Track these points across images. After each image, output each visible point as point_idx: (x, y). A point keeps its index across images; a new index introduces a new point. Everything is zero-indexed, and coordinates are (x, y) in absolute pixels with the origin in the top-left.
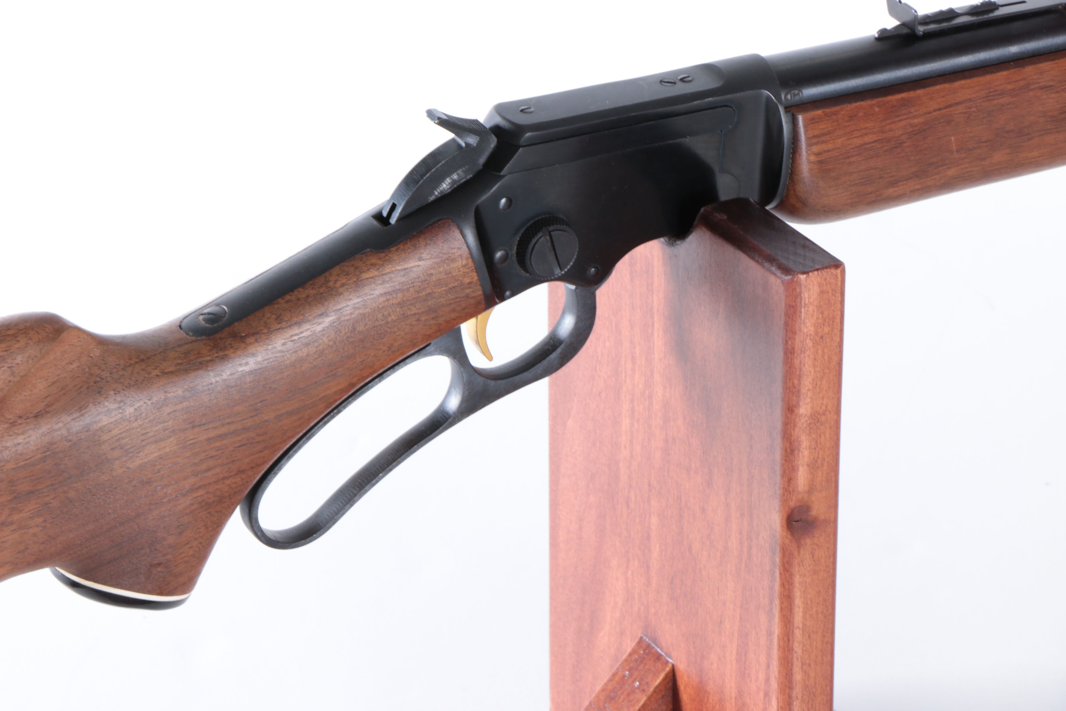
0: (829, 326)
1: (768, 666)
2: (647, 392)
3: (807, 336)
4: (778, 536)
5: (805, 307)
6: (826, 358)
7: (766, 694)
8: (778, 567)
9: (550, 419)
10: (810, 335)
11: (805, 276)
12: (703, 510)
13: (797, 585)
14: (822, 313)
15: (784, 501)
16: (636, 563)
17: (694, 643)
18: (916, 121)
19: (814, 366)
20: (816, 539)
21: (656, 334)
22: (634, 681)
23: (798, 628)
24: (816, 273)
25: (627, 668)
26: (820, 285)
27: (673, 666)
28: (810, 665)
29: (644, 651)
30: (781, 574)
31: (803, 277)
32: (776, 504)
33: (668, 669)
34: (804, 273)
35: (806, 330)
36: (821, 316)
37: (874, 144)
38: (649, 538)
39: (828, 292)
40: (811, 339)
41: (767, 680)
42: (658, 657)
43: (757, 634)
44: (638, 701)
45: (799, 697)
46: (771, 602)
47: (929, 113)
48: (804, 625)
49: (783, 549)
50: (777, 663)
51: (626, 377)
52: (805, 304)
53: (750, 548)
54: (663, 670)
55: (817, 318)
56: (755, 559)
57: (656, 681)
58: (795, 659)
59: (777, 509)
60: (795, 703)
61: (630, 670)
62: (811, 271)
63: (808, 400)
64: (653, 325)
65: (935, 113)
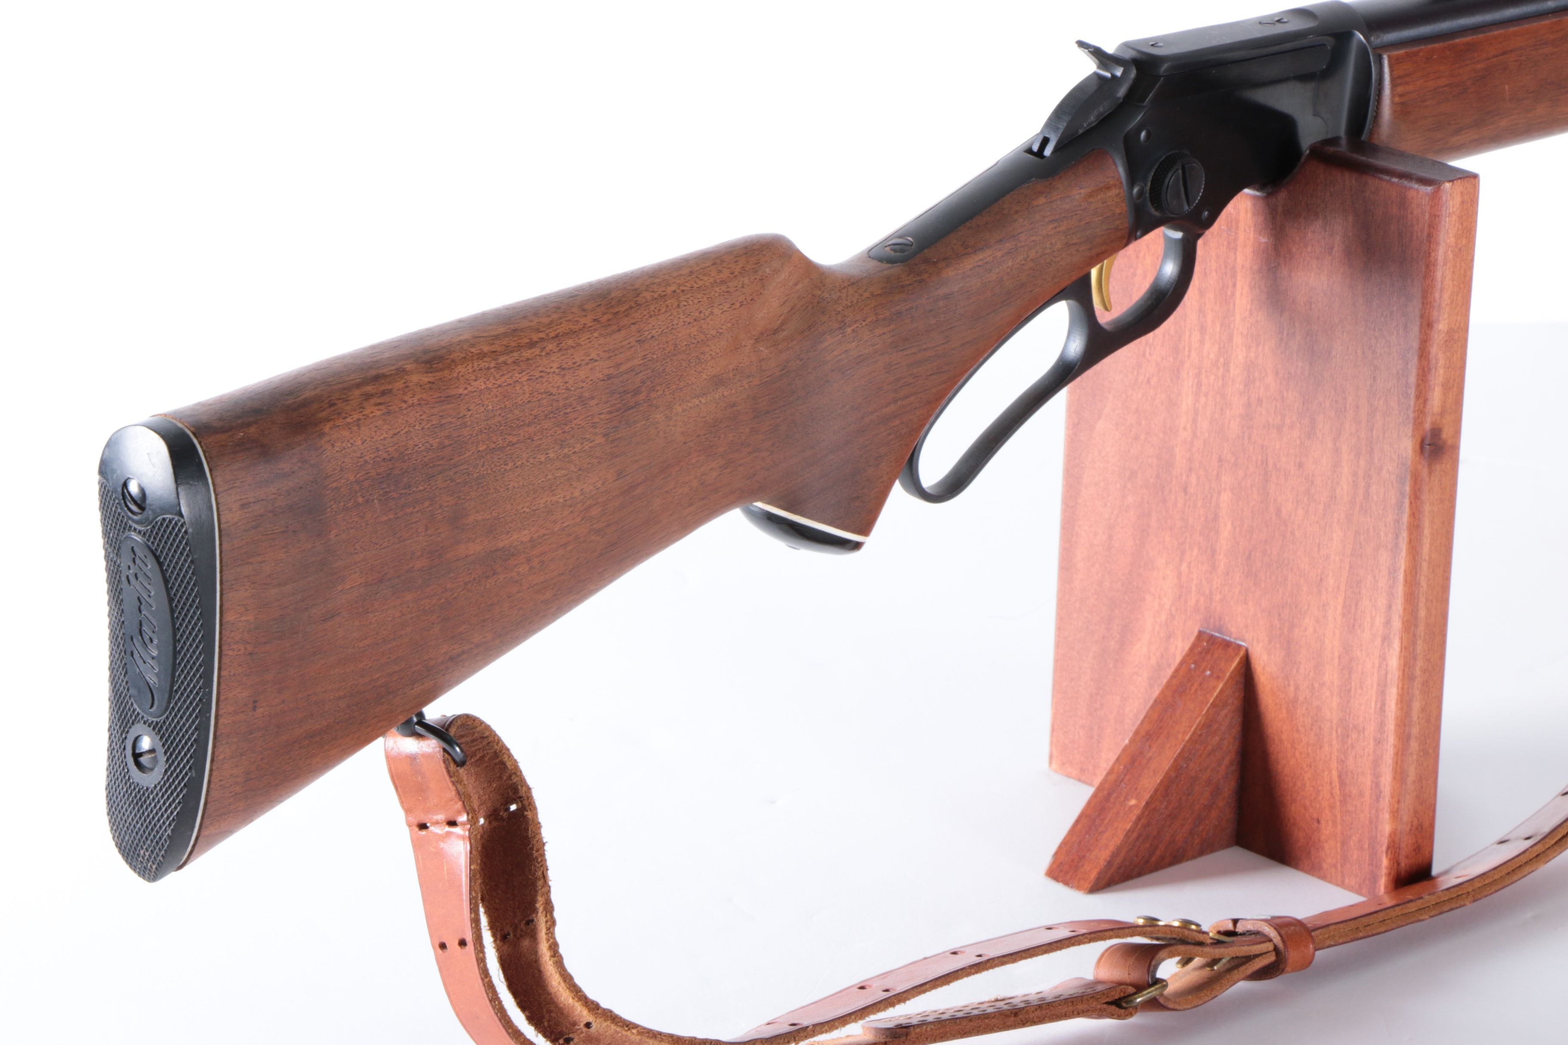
0: (1466, 238)
1: (1390, 607)
2: (1222, 360)
3: (1449, 247)
4: (1409, 462)
5: (1449, 217)
6: (1462, 272)
7: (1386, 639)
8: (1407, 497)
9: (1067, 428)
10: (1452, 247)
11: (1451, 184)
12: (1300, 465)
13: (1427, 514)
14: (1462, 224)
15: (1418, 422)
16: (1195, 552)
17: (1279, 615)
18: (1479, 66)
19: (1453, 280)
20: (1444, 465)
21: (1238, 294)
22: (1204, 671)
23: (1425, 560)
24: (1459, 181)
25: (1191, 661)
26: (1462, 194)
27: (1247, 651)
28: (1432, 601)
29: (1208, 642)
30: (1411, 503)
31: (1448, 185)
32: (1409, 429)
33: (1242, 653)
34: (1450, 181)
35: (1449, 241)
36: (1461, 226)
37: (1445, 88)
38: (1216, 518)
39: (1468, 202)
40: (1452, 252)
41: (1388, 623)
42: (1227, 644)
43: (1374, 577)
44: (1215, 688)
45: (1422, 636)
46: (1397, 536)
47: (1489, 59)
48: (1430, 558)
49: (1415, 476)
50: (1403, 600)
51: (1190, 351)
52: (1449, 213)
53: (1368, 486)
54: (1237, 654)
55: (1458, 229)
56: (1375, 497)
57: (1231, 666)
58: (1421, 595)
59: (1410, 434)
60: (1418, 643)
61: (1195, 662)
62: (1455, 180)
63: (1446, 316)
64: (1234, 285)
65: (1494, 60)
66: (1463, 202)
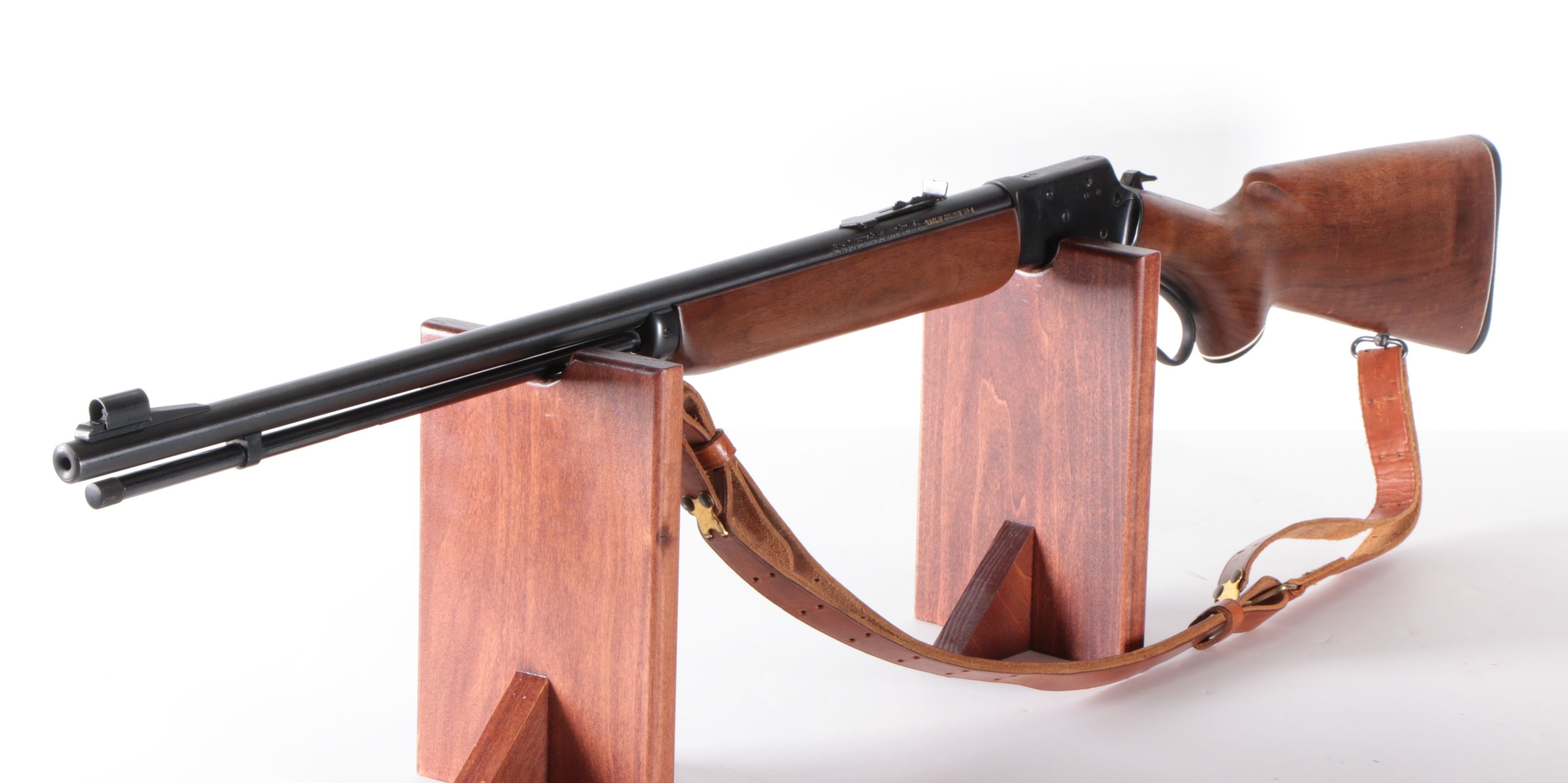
1: (642, 643)
2: (524, 494)
4: (650, 549)
6: (676, 426)
7: (640, 663)
8: (650, 571)
9: (421, 548)
11: (667, 370)
12: (579, 558)
13: (662, 581)
14: (674, 396)
15: (655, 523)
16: (511, 621)
17: (569, 656)
19: (671, 432)
20: (671, 550)
21: (532, 451)
22: (522, 697)
23: (662, 611)
25: (513, 691)
26: (673, 377)
27: (549, 681)
28: (667, 638)
29: (522, 678)
30: (652, 575)
32: (649, 528)
33: (546, 683)
38: (524, 597)
40: (670, 413)
41: (641, 653)
42: (536, 679)
43: (631, 625)
44: (530, 706)
45: (663, 660)
46: (644, 596)
48: (665, 609)
49: (654, 557)
51: (502, 491)
53: (624, 567)
54: (542, 684)
55: (673, 400)
56: (629, 573)
57: (539, 692)
58: (661, 633)
59: (650, 531)
60: (661, 664)
61: (515, 692)
63: (668, 454)
64: (530, 446)
66: (674, 383)
